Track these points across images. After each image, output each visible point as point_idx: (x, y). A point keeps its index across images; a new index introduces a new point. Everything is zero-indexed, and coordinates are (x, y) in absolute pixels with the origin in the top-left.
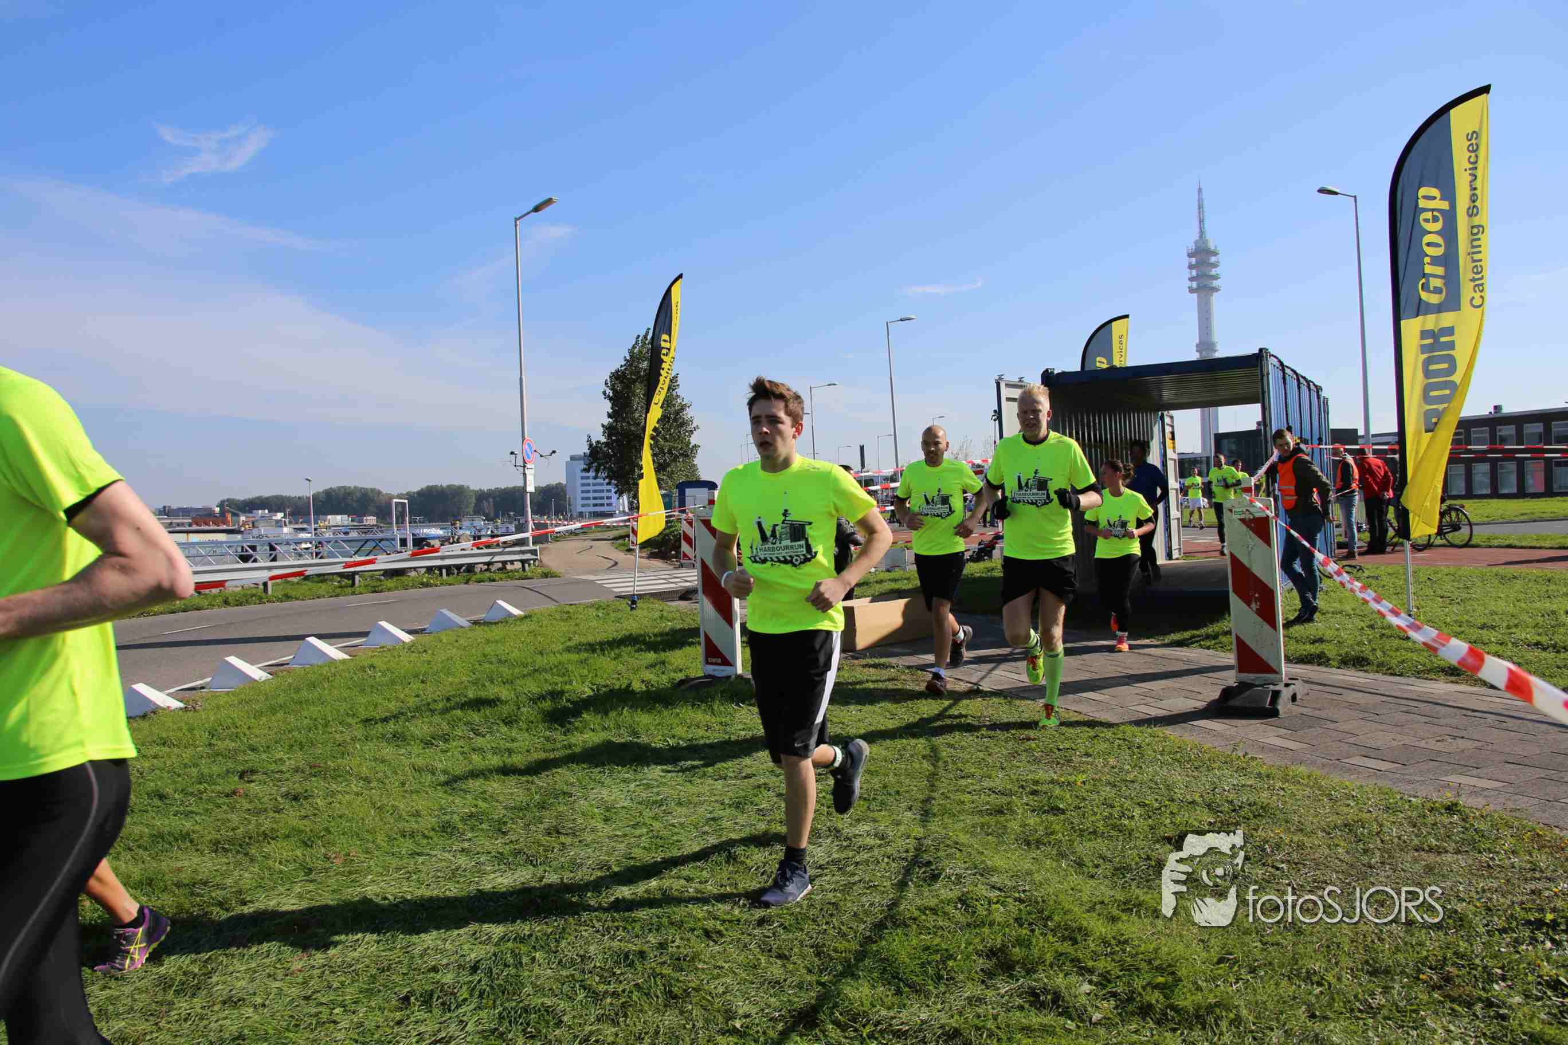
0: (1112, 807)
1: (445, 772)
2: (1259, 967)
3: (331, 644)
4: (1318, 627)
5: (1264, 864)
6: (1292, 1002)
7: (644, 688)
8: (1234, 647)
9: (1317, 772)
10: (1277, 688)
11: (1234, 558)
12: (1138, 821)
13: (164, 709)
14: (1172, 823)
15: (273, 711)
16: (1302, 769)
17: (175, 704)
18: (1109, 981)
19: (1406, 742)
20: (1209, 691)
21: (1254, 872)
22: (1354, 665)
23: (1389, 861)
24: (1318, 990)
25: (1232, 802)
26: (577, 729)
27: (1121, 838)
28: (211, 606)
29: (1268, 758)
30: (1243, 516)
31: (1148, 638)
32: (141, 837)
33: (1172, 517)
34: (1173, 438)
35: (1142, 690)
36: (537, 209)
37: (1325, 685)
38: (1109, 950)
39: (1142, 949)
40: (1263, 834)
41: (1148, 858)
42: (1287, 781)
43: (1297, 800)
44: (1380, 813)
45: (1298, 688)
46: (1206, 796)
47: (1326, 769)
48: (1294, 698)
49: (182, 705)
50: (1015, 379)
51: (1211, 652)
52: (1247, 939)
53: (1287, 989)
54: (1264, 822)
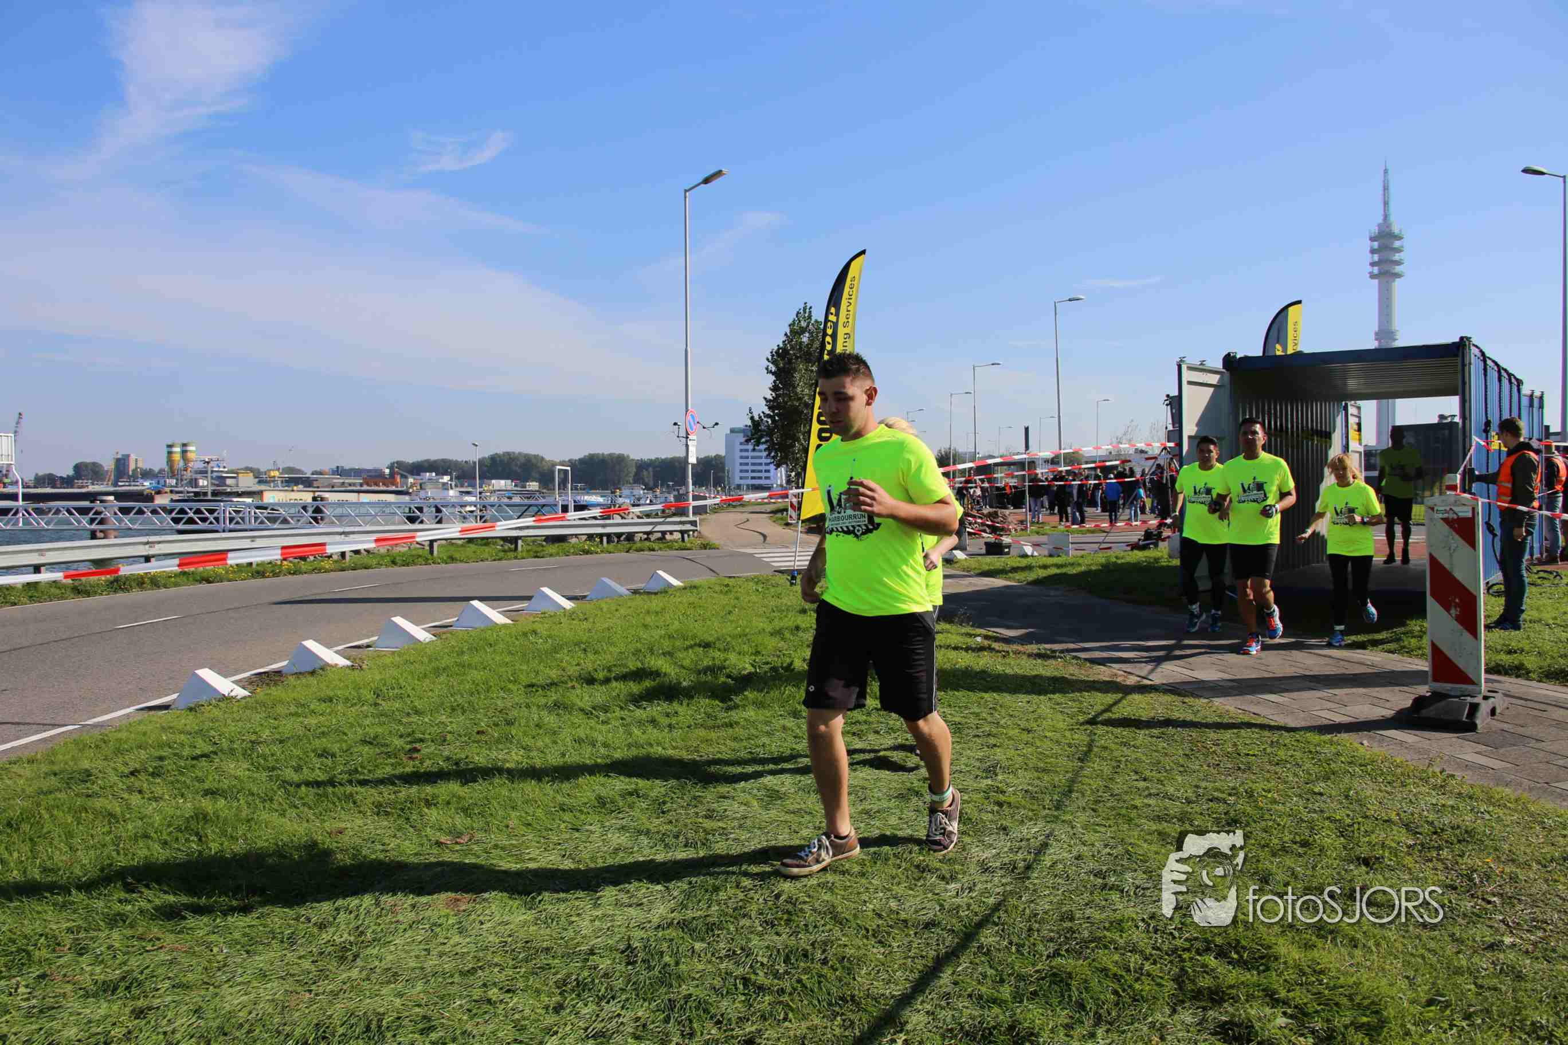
1: (605, 745)
2: (1474, 1012)
3: (493, 608)
5: (1472, 896)
8: (1428, 650)
9: (1525, 795)
10: (1475, 700)
11: (1433, 560)
12: (1328, 838)
13: (331, 666)
14: (1367, 842)
15: (437, 672)
16: (1508, 791)
17: (342, 662)
18: (1306, 1014)
20: (1401, 699)
21: (1462, 903)
22: (1557, 679)
25: (1432, 823)
26: (738, 706)
28: (379, 565)
29: (1468, 777)
30: (1446, 516)
34: (1357, 430)
36: (706, 181)
37: (1526, 700)
38: (1304, 979)
39: (1342, 980)
40: (1469, 861)
41: (1343, 880)
42: (1492, 803)
43: (1504, 826)
45: (1498, 702)
46: (1402, 814)
47: (1534, 793)
48: (1493, 712)
49: (348, 663)
50: (1197, 362)
51: (1394, 656)
52: (1460, 980)
54: (1470, 848)
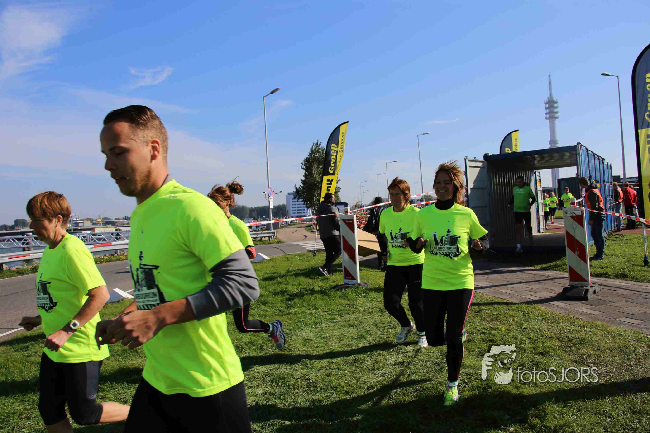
0: (516, 339)
2: (582, 409)
4: (605, 261)
5: (583, 364)
6: (597, 425)
7: (319, 289)
8: (568, 270)
9: (606, 324)
10: (587, 288)
11: (567, 233)
12: (528, 345)
13: (126, 299)
14: (542, 346)
16: (599, 323)
17: (130, 297)
19: (646, 311)
20: (558, 289)
21: (579, 367)
22: (621, 278)
23: (639, 364)
24: (609, 420)
26: (292, 306)
27: (521, 353)
29: (584, 318)
30: (571, 215)
31: (531, 266)
32: (118, 351)
33: (540, 215)
34: (540, 182)
35: (529, 289)
36: (272, 93)
37: (608, 286)
41: (533, 361)
42: (593, 328)
43: (597, 336)
44: (634, 342)
45: (597, 288)
46: (557, 335)
47: (610, 323)
48: (595, 292)
49: (133, 297)
50: (472, 158)
51: (558, 272)
53: (594, 419)
54: (583, 346)
